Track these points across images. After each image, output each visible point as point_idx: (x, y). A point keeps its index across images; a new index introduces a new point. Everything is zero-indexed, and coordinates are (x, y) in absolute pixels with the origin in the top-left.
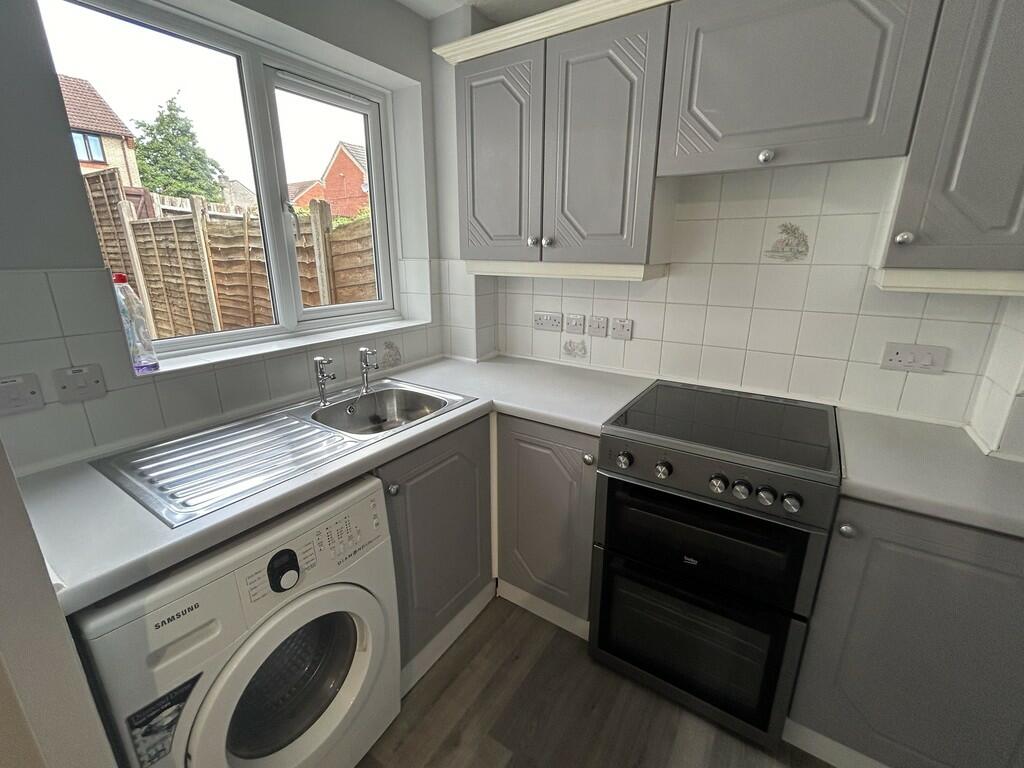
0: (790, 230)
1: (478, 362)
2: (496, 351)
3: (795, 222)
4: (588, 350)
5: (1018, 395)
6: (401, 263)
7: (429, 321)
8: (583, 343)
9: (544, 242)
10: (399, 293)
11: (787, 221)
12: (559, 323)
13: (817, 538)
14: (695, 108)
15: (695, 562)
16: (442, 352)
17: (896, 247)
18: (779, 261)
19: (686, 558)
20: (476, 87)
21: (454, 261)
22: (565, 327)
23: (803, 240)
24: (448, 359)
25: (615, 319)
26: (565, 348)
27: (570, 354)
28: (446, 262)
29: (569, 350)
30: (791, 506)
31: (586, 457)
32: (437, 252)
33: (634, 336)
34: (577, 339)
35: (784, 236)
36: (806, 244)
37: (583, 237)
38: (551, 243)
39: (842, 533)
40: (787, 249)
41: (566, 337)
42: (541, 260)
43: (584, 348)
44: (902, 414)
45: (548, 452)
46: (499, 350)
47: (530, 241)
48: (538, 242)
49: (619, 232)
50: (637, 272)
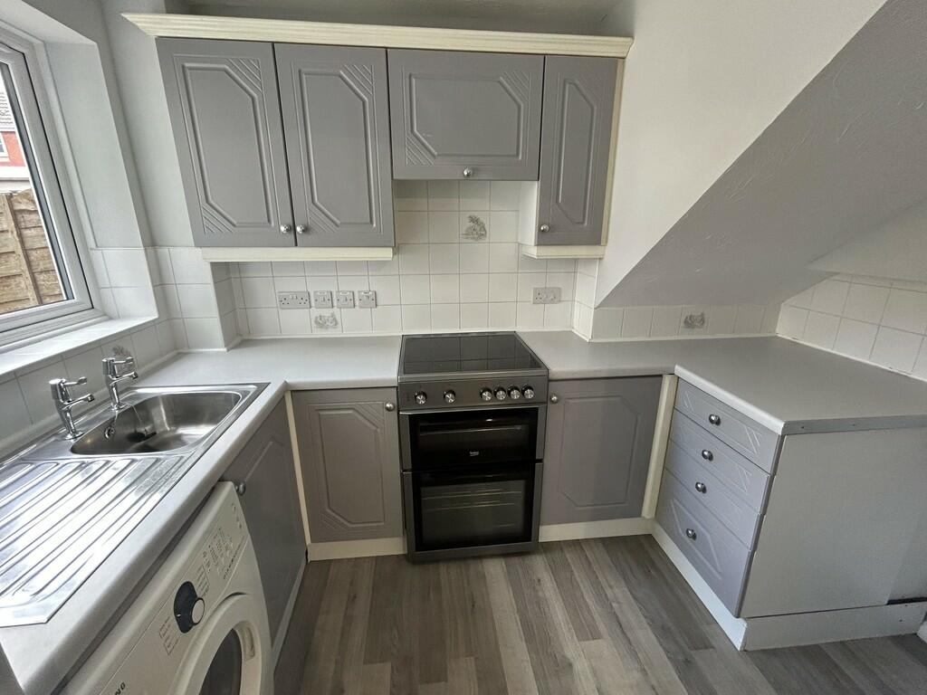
0: (474, 220)
1: (228, 350)
2: (240, 336)
3: (476, 214)
4: (339, 321)
5: (595, 309)
6: (96, 255)
7: (157, 317)
8: (333, 315)
9: (298, 229)
10: (98, 288)
11: (472, 214)
12: (305, 300)
13: (541, 408)
14: (415, 130)
15: (476, 453)
16: (176, 348)
17: (541, 233)
18: (471, 241)
19: (471, 453)
20: (190, 69)
21: (179, 249)
22: (313, 304)
23: (483, 228)
24: (186, 354)
25: (359, 292)
26: (316, 322)
27: (321, 327)
28: (165, 250)
29: (320, 323)
30: (529, 394)
31: (388, 405)
32: (152, 240)
33: (378, 304)
34: (326, 313)
35: (472, 224)
36: (485, 230)
37: (337, 225)
38: (306, 230)
39: (553, 402)
40: (474, 232)
41: (315, 312)
42: (296, 245)
43: (335, 319)
44: (545, 330)
45: (350, 412)
46: (241, 335)
47: (283, 229)
48: (292, 229)
49: (369, 221)
50: (386, 254)
